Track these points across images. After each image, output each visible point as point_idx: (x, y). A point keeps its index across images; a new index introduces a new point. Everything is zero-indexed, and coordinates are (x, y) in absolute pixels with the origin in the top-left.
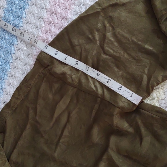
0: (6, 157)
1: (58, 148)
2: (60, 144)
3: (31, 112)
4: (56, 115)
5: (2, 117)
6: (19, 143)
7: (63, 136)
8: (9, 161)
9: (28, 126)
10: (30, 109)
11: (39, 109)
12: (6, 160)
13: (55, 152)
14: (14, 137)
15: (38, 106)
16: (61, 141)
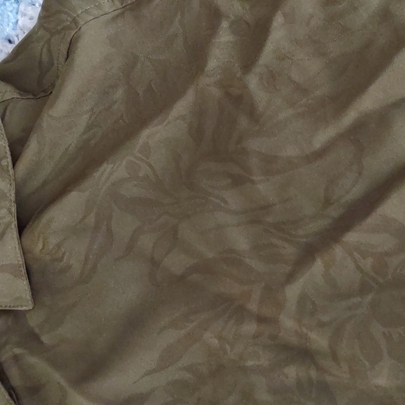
0: (14, 209)
1: (318, 266)
2: (338, 251)
3: (224, 41)
4: (370, 101)
5: (64, 17)
6: (106, 168)
7: (371, 220)
8: (27, 232)
9: (182, 107)
10: (225, 24)
11: (278, 34)
12: (8, 225)
13: (291, 277)
14: (84, 133)
15: (278, 20)
16: (352, 237)
